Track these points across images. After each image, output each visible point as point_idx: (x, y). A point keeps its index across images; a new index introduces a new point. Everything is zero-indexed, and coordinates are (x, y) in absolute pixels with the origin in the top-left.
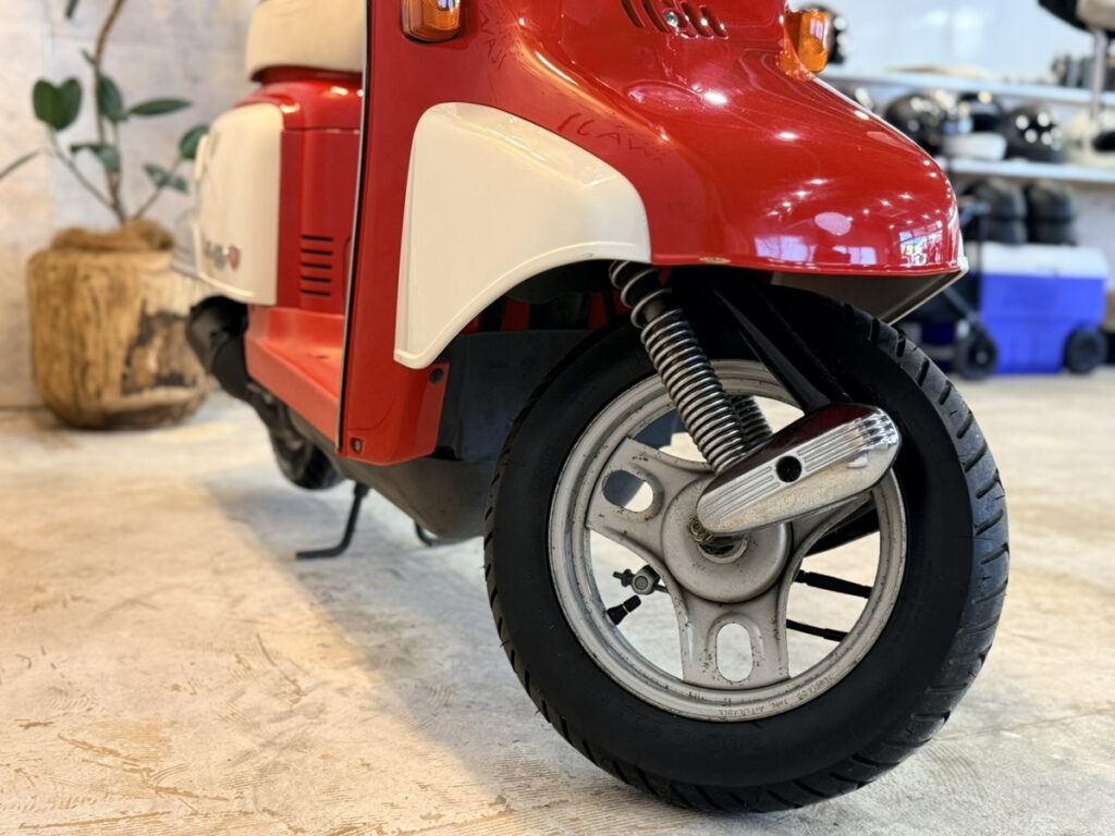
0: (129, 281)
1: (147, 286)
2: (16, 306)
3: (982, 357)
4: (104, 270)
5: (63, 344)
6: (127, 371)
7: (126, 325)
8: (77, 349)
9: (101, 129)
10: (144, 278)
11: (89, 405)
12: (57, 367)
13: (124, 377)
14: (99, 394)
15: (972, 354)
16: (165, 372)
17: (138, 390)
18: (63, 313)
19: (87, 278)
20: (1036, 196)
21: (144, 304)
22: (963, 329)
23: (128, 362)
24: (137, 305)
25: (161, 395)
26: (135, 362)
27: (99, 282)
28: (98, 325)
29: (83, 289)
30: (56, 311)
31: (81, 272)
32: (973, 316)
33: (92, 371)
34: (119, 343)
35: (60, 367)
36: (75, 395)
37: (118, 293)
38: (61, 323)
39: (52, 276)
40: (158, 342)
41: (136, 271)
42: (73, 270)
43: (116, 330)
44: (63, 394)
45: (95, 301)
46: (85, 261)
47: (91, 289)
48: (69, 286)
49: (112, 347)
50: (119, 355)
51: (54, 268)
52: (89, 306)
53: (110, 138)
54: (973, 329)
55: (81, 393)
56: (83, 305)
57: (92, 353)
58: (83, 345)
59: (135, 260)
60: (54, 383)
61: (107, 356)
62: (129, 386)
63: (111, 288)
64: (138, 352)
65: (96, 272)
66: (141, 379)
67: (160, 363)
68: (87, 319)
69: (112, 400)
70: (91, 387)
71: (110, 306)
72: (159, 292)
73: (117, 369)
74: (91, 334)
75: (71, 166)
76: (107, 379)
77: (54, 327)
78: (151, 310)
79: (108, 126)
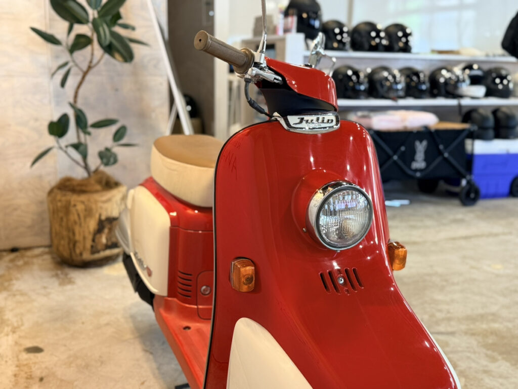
0: (94, 206)
1: (101, 208)
2: (41, 202)
3: (472, 195)
4: (83, 202)
5: (65, 233)
6: (93, 244)
7: (92, 225)
8: (71, 234)
9: (78, 137)
10: (100, 204)
11: (77, 259)
12: (62, 242)
13: (92, 247)
14: (81, 254)
15: (468, 194)
16: (109, 243)
17: (98, 252)
18: (65, 220)
19: (75, 205)
20: (500, 115)
21: (100, 215)
22: (464, 182)
23: (93, 240)
24: (97, 216)
25: (108, 253)
26: (96, 240)
27: (80, 207)
28: (80, 225)
29: (73, 210)
30: (62, 219)
31: (72, 203)
32: (468, 177)
33: (78, 245)
34: (90, 233)
35: (64, 242)
36: (71, 254)
37: (89, 212)
38: (64, 224)
39: (59, 204)
40: (106, 231)
41: (96, 202)
42: (69, 202)
43: (88, 227)
44: (66, 254)
45: (79, 215)
46: (74, 198)
47: (77, 210)
48: (67, 208)
49: (87, 234)
50: (90, 237)
51: (60, 201)
52: (76, 217)
53: (83, 140)
54: (468, 182)
55: (73, 254)
56: (73, 217)
57: (77, 237)
58: (74, 234)
59: (96, 197)
60: (61, 248)
61: (84, 238)
62: (94, 250)
63: (86, 210)
64: (98, 236)
65: (79, 202)
66: (99, 247)
67: (107, 239)
68: (75, 222)
69: (87, 256)
70: (78, 251)
71: (85, 217)
72: (106, 210)
73: (89, 243)
74: (77, 229)
75: (66, 152)
76: (84, 247)
77: (61, 225)
78: (103, 218)
79: (82, 135)
